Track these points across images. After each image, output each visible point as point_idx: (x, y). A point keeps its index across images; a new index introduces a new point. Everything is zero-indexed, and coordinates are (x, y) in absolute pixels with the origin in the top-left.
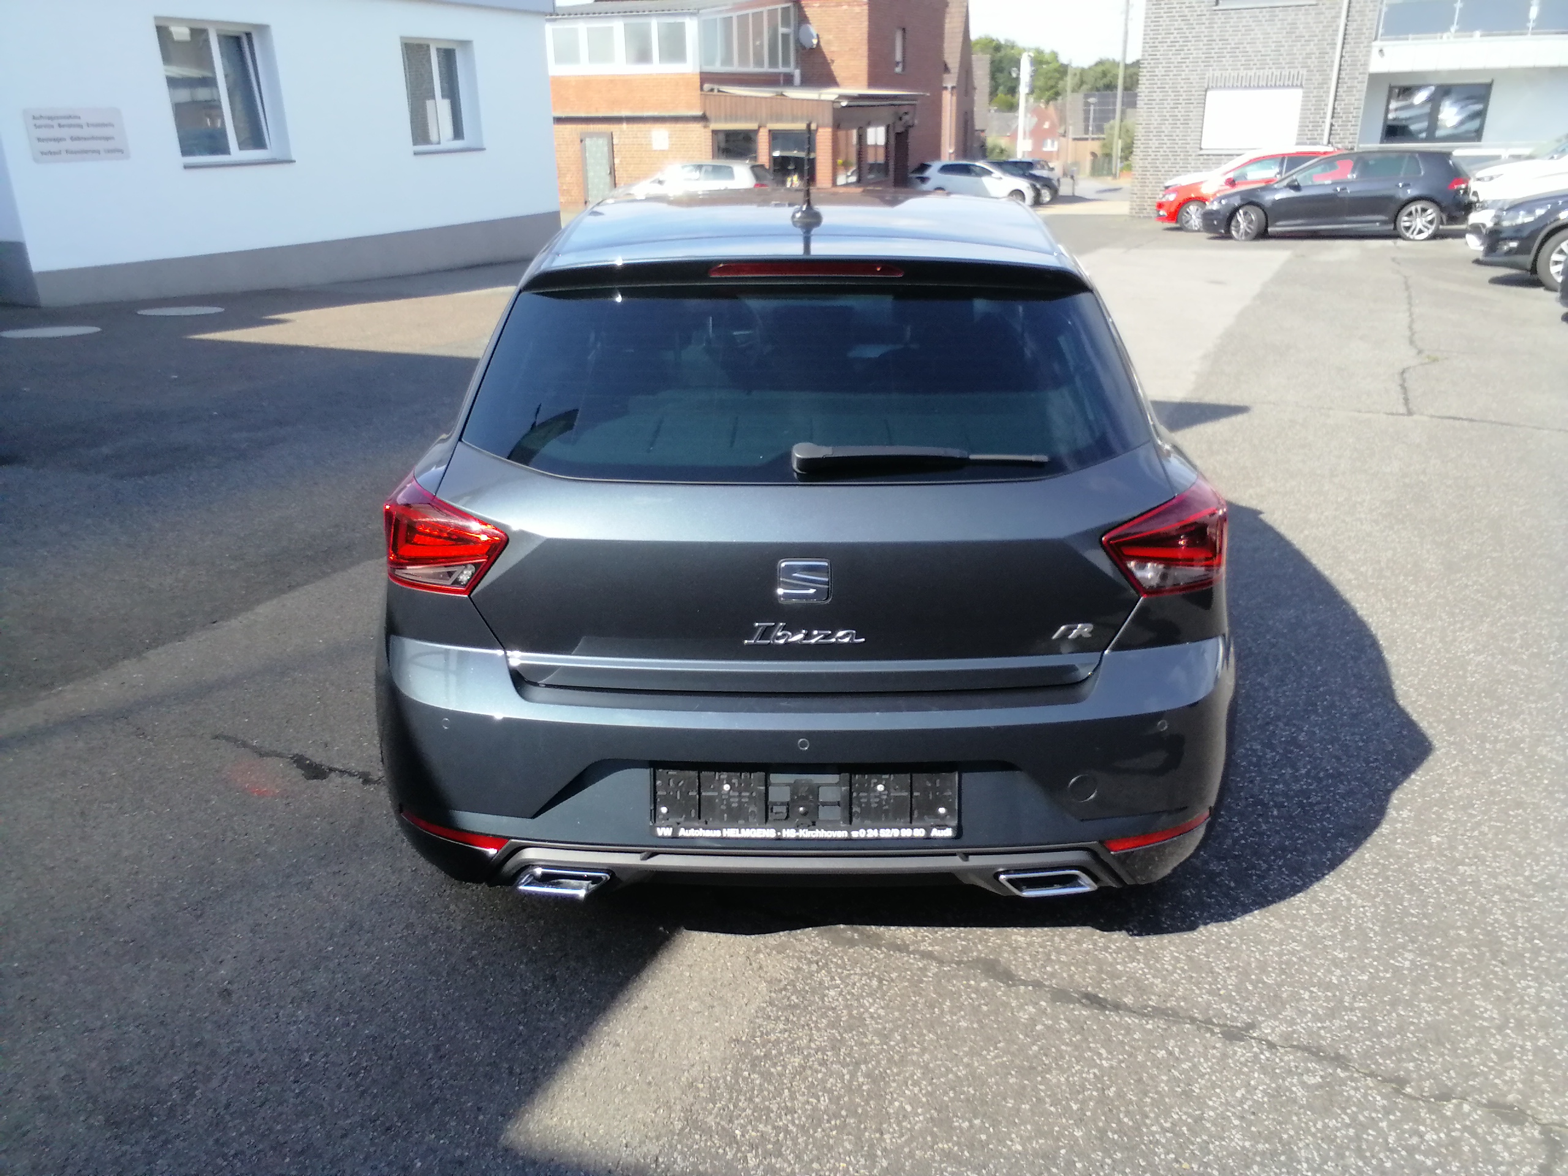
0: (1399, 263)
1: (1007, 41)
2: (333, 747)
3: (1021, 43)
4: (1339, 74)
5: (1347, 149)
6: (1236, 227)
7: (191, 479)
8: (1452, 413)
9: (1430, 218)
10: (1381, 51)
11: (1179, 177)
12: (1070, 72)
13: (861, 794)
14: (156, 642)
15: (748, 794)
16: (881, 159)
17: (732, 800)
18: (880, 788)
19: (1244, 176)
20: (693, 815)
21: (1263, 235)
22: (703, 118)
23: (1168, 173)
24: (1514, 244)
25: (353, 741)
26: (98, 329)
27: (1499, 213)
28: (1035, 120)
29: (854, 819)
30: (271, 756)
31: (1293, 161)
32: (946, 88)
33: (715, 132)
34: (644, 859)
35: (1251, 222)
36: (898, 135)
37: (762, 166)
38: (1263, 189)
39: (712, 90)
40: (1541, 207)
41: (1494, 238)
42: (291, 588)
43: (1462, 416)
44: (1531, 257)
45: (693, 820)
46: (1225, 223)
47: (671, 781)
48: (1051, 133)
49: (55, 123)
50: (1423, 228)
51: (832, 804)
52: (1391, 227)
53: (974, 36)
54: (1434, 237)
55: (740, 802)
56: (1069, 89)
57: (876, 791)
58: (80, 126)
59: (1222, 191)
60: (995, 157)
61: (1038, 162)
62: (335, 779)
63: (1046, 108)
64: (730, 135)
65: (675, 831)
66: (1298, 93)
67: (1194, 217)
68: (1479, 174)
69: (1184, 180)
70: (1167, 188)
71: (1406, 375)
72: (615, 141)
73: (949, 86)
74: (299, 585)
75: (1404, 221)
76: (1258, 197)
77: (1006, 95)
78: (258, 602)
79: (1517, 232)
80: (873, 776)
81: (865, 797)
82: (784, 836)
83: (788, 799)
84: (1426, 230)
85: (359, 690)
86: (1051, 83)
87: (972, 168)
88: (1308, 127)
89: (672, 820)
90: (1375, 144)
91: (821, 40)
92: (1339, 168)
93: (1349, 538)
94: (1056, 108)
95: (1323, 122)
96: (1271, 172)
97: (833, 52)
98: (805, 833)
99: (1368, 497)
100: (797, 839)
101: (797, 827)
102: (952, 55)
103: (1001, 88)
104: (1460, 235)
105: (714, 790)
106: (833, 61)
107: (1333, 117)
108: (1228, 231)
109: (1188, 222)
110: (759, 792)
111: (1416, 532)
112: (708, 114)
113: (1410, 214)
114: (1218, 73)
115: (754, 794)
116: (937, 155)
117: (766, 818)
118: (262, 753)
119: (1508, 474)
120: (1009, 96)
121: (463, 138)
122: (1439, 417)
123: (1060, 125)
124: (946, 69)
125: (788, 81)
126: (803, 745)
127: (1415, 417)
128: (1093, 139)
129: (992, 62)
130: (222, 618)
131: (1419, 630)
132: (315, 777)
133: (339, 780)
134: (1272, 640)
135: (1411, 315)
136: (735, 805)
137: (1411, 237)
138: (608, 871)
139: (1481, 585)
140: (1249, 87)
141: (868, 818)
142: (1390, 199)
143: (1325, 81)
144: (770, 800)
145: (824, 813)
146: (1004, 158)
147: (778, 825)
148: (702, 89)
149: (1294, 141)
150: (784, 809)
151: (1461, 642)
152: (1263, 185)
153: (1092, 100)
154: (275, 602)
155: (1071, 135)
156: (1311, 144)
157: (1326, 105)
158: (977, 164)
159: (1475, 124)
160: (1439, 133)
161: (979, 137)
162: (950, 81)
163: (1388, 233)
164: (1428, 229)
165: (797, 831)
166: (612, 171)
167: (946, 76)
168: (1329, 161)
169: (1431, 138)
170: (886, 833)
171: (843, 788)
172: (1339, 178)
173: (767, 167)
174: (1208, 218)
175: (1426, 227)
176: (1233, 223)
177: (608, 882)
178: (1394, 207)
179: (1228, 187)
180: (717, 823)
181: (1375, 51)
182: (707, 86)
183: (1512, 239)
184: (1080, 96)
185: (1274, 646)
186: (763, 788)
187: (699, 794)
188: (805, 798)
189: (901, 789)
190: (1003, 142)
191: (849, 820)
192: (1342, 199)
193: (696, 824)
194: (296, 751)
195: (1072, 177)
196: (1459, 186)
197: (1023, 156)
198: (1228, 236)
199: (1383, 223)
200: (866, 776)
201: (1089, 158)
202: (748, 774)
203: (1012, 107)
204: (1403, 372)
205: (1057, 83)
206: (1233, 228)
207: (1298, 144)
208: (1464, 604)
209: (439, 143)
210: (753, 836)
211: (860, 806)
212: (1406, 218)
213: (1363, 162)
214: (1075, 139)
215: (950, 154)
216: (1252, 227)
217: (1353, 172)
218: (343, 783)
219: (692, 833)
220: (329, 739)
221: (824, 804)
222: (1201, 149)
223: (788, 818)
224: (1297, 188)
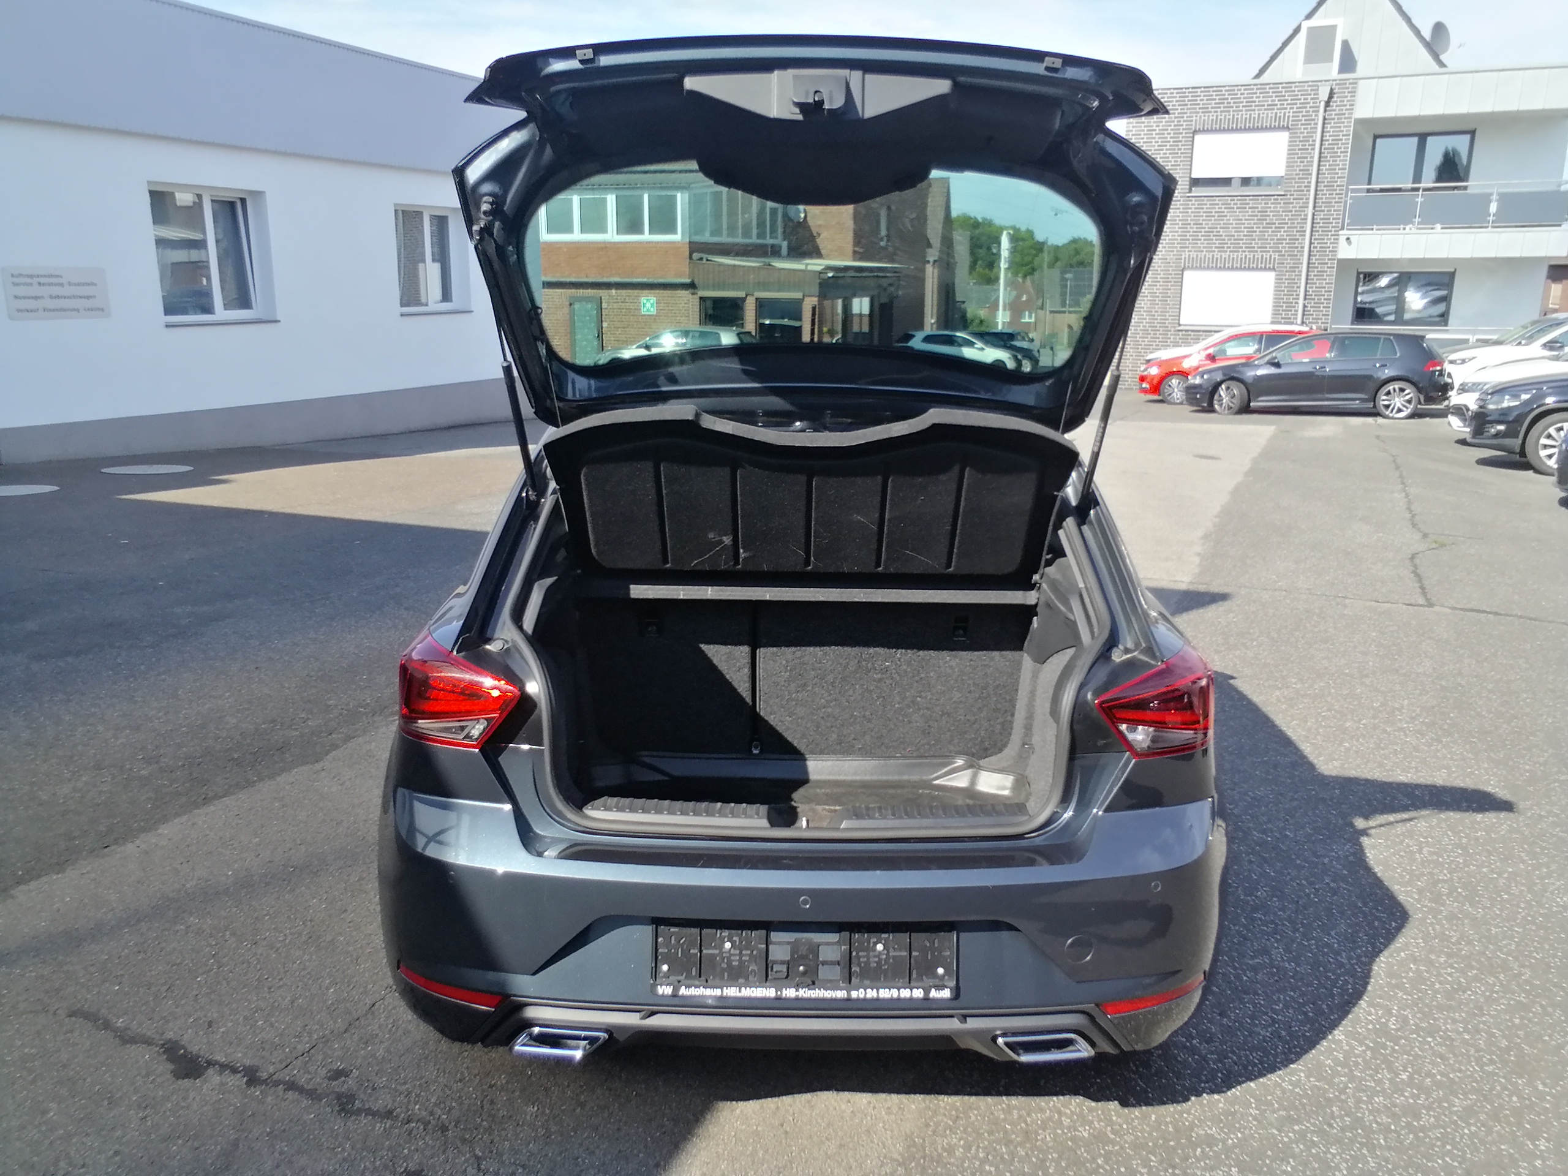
0: (1383, 441)
1: (984, 219)
2: (219, 1028)
3: (998, 221)
4: (1309, 259)
5: (1321, 329)
6: (1219, 401)
7: (119, 660)
8: (1474, 605)
9: (1408, 397)
10: (1348, 239)
11: (1160, 352)
12: (1045, 248)
13: (861, 954)
14: (31, 875)
15: (749, 952)
16: (866, 329)
17: (732, 958)
18: (880, 947)
19: (1224, 351)
20: (694, 973)
21: (1245, 409)
22: (692, 286)
23: (1149, 348)
24: (1501, 427)
25: (245, 1018)
26: (56, 488)
27: (1483, 397)
28: (1014, 293)
29: (853, 979)
30: (136, 1043)
31: (1272, 338)
32: (928, 262)
33: (702, 299)
34: (643, 1018)
35: (1233, 396)
36: (883, 306)
37: (749, 333)
38: (1243, 365)
39: (701, 259)
40: (1526, 392)
41: (1480, 420)
42: (207, 801)
43: (1484, 608)
44: (1519, 441)
45: (694, 978)
46: (1207, 397)
47: (673, 938)
48: (1029, 306)
49: (35, 281)
50: (1401, 407)
51: (832, 963)
52: (1371, 405)
53: (954, 213)
54: (1412, 416)
55: (740, 960)
56: (1045, 266)
57: (875, 950)
58: (61, 285)
59: (1204, 365)
60: (974, 328)
61: (1019, 333)
62: (213, 1077)
63: (1024, 282)
64: (717, 302)
65: (676, 990)
66: (1272, 275)
67: (1176, 390)
68: (1452, 357)
69: (1166, 354)
70: (1148, 361)
71: (1417, 561)
72: (604, 305)
73: (931, 259)
74: (218, 797)
75: (1382, 400)
76: (1239, 372)
77: (984, 269)
78: (164, 820)
79: (1503, 416)
80: (872, 935)
81: (864, 957)
82: (784, 995)
83: (788, 958)
84: (1404, 409)
85: (265, 943)
86: (1027, 259)
87: (955, 339)
88: (1282, 307)
89: (673, 978)
90: (1346, 326)
91: (808, 215)
92: (1316, 347)
93: (1395, 752)
94: (1033, 282)
95: (1297, 303)
96: (1250, 349)
97: (820, 226)
98: (805, 993)
99: (1406, 702)
100: (797, 999)
101: (797, 987)
102: (934, 230)
103: (979, 262)
104: (1443, 414)
105: (715, 948)
106: (819, 235)
107: (1305, 299)
108: (1211, 404)
109: (1170, 395)
110: (759, 950)
111: (1468, 746)
112: (696, 282)
113: (1388, 393)
114: (1193, 254)
115: (755, 952)
116: (920, 326)
117: (766, 977)
118: (126, 1039)
119: (1551, 678)
120: (987, 271)
121: (451, 301)
122: (1461, 609)
123: (1037, 299)
124: (929, 245)
125: (775, 252)
126: (805, 902)
127: (1437, 609)
128: (1070, 312)
129: (972, 239)
130: (116, 841)
131: (1500, 875)
132: (187, 1076)
133: (217, 1079)
134: (1332, 885)
135: (1407, 495)
136: (735, 963)
137: (1391, 415)
138: (606, 1031)
139: (1557, 815)
140: (1224, 268)
141: (867, 979)
142: (1369, 377)
143: (1295, 267)
144: (770, 958)
145: (824, 972)
146: (983, 329)
147: (779, 984)
148: (691, 258)
149: (1269, 320)
150: (784, 968)
151: (1552, 893)
152: (1243, 361)
153: (1069, 276)
154: (184, 818)
155: (1048, 308)
156: (1285, 323)
157: (1299, 287)
158: (958, 334)
159: (1441, 308)
160: (1407, 316)
161: (960, 308)
162: (933, 255)
163: (1367, 411)
164: (1407, 408)
165: (797, 990)
166: (600, 336)
167: (929, 251)
168: (1306, 340)
169: (1400, 321)
170: (885, 994)
171: (843, 947)
172: (1317, 356)
173: (754, 334)
174: (1191, 390)
175: (1404, 406)
176: (1216, 397)
177: (606, 1042)
178: (1372, 386)
179: (1209, 362)
180: (717, 982)
181: (1342, 239)
182: (696, 256)
183: (1500, 422)
184: (1056, 273)
185: (1335, 892)
186: (764, 946)
187: (701, 951)
188: (805, 957)
189: (900, 950)
190: (982, 313)
191: (849, 979)
192: (1323, 377)
193: (697, 983)
194: (170, 1035)
195: (1052, 349)
196: (1434, 369)
197: (1003, 327)
198: (1210, 409)
199: (1363, 400)
200: (866, 935)
201: (1066, 330)
202: (749, 932)
203: (992, 281)
204: (1413, 557)
205: (1033, 259)
206: (1215, 402)
207: (1273, 323)
208: (1543, 841)
209: (427, 305)
210: (753, 995)
211: (859, 965)
212: (1385, 398)
213: (1341, 342)
214: (1051, 312)
215: (932, 324)
216: (1235, 401)
217: (1331, 351)
218: (222, 1084)
219: (693, 991)
220: (215, 1015)
221: (824, 963)
222: (1180, 325)
223: (789, 977)
224: (1277, 365)
